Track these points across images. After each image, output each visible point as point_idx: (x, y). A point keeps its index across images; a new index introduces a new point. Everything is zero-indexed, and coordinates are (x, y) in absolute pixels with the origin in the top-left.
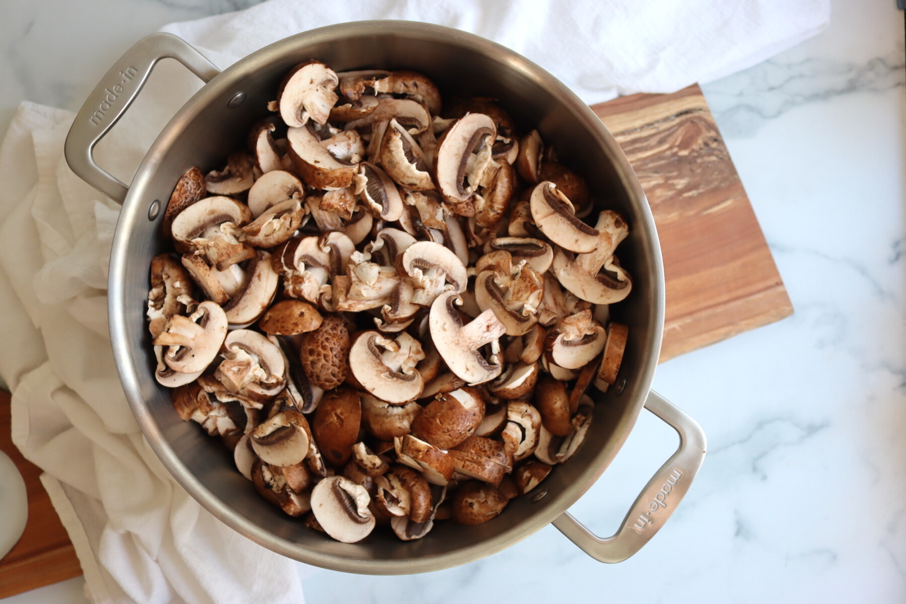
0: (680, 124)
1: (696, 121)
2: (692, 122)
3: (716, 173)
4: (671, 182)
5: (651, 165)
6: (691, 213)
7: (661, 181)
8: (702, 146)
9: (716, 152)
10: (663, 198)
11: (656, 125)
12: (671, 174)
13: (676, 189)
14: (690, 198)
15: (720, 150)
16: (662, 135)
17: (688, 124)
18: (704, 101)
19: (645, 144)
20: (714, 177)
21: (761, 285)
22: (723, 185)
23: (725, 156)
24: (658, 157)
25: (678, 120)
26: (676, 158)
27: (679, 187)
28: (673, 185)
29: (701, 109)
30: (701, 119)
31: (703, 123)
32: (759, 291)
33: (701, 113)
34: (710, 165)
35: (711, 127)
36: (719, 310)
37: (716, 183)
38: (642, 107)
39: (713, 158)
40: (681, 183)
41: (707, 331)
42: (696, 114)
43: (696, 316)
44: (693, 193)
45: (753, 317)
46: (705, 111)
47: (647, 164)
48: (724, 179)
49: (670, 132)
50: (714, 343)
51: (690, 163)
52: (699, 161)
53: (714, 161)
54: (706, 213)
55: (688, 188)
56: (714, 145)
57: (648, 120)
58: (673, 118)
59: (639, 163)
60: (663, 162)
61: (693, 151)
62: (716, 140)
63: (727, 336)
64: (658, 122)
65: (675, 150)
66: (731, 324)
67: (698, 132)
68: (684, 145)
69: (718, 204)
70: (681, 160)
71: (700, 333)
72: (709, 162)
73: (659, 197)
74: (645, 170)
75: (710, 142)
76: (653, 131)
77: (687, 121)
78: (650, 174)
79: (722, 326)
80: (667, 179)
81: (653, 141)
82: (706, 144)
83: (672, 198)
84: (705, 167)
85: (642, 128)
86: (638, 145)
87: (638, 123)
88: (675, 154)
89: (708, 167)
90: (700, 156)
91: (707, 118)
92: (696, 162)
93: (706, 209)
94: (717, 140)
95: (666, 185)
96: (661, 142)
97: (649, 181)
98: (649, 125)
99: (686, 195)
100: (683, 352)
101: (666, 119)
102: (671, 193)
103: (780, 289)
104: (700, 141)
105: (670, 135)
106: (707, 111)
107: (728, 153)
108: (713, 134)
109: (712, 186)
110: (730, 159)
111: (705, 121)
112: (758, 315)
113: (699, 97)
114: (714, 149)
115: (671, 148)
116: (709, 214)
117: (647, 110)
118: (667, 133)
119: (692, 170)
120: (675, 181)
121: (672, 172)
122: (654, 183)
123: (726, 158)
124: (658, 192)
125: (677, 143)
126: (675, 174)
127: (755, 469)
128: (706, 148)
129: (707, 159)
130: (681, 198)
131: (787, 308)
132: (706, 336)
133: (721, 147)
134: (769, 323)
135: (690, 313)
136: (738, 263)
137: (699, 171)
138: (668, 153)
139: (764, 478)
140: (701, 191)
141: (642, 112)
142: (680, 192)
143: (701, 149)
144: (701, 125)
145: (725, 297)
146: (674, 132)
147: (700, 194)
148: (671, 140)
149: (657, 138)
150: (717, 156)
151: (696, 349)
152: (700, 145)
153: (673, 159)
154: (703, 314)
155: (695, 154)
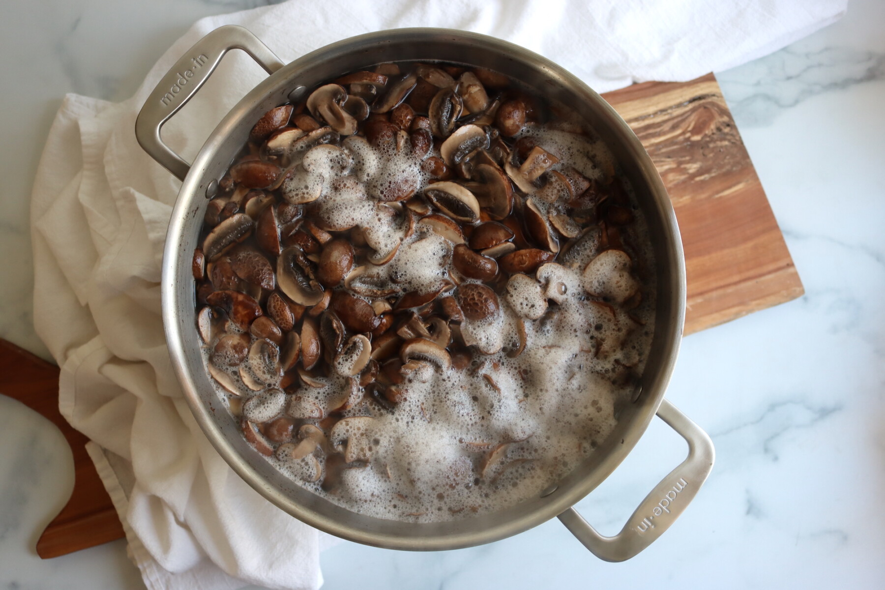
0: (693, 110)
1: (708, 106)
2: (705, 108)
3: (728, 157)
4: (683, 166)
5: (664, 150)
6: (703, 196)
7: (674, 166)
8: (715, 131)
9: (729, 137)
10: (675, 182)
11: (669, 111)
12: (684, 159)
13: (688, 173)
14: (702, 182)
15: (732, 135)
16: (675, 121)
17: (701, 110)
18: (718, 87)
19: (658, 130)
20: (726, 161)
21: (771, 267)
22: (734, 169)
23: (737, 140)
24: (671, 142)
25: (691, 106)
26: (689, 143)
27: (691, 171)
28: (685, 169)
29: (714, 95)
30: (713, 104)
31: (716, 109)
32: (770, 273)
33: (714, 99)
34: (722, 150)
35: (724, 112)
36: (730, 290)
37: (728, 167)
38: (656, 94)
39: (726, 143)
40: (693, 168)
41: (717, 311)
42: (709, 100)
43: (707, 296)
44: (706, 177)
45: (763, 297)
46: (718, 97)
47: (660, 149)
48: (738, 163)
49: (684, 118)
50: (725, 322)
51: (702, 148)
52: (711, 145)
53: (726, 146)
54: (717, 196)
55: (700, 172)
56: (727, 130)
57: (661, 106)
58: (686, 104)
59: (652, 148)
60: (675, 147)
61: (706, 135)
62: (728, 125)
63: (737, 315)
64: (671, 108)
65: (688, 135)
66: (742, 303)
67: (711, 118)
68: (697, 130)
69: (729, 187)
70: (694, 145)
71: (711, 313)
72: (722, 147)
73: (671, 181)
74: (657, 155)
75: (722, 127)
76: (666, 117)
77: (700, 106)
78: (663, 159)
79: (733, 306)
80: (680, 163)
81: (666, 127)
82: (719, 129)
83: (684, 182)
84: (718, 152)
85: (655, 114)
86: (651, 131)
87: (652, 110)
88: (688, 139)
89: (720, 151)
90: (712, 141)
91: (720, 103)
92: (708, 147)
93: (718, 192)
94: (730, 125)
95: (679, 170)
96: (674, 128)
97: (662, 166)
98: (662, 111)
99: (698, 179)
101: (679, 105)
102: (683, 177)
103: (791, 270)
104: (713, 126)
105: (683, 121)
106: (721, 96)
107: (740, 138)
108: (726, 119)
109: (724, 170)
110: (742, 143)
111: (718, 106)
112: (768, 295)
113: (713, 84)
114: (727, 134)
115: (683, 133)
116: (721, 198)
117: (661, 97)
118: (680, 119)
119: (704, 155)
120: (688, 166)
121: (684, 156)
122: (666, 167)
123: (738, 143)
124: (671, 176)
125: (690, 129)
126: (687, 158)
127: (766, 450)
128: (718, 133)
129: (719, 143)
130: (693, 182)
131: (798, 289)
132: (715, 315)
133: (734, 132)
134: (780, 303)
135: (701, 294)
136: (750, 244)
137: (711, 155)
138: (681, 138)
139: (776, 459)
140: (713, 175)
141: (656, 99)
142: (693, 176)
143: (713, 134)
144: (714, 110)
145: (736, 278)
146: (686, 118)
147: (712, 178)
148: (683, 126)
149: (670, 124)
150: (729, 141)
151: (706, 328)
152: (712, 130)
153: (685, 144)
154: (714, 294)
155: (708, 139)
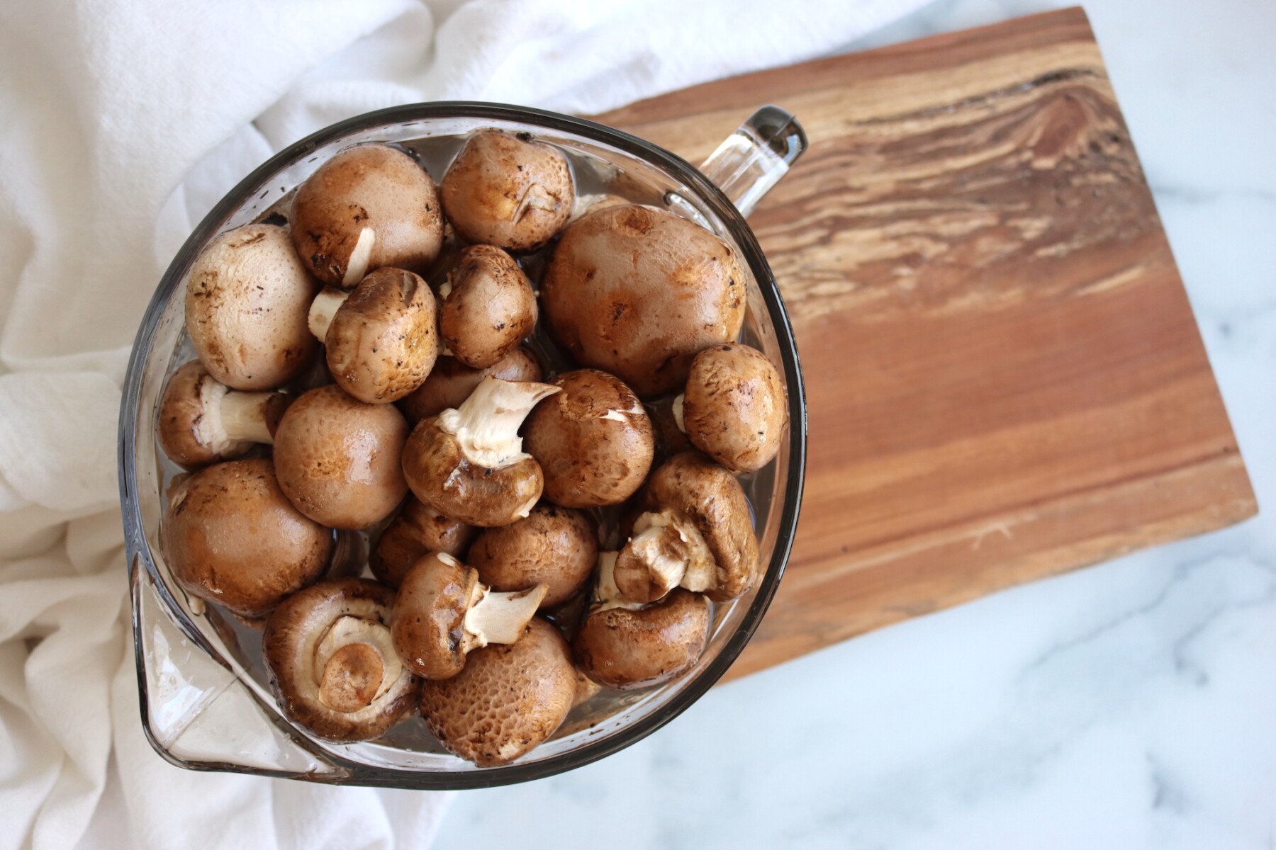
0: (1042, 102)
1: (1077, 96)
2: (1068, 99)
3: (1111, 210)
4: (1012, 223)
5: (973, 186)
6: (1051, 291)
7: (991, 221)
8: (1086, 150)
9: (1115, 166)
10: (992, 258)
11: (990, 101)
12: (1014, 208)
13: (1022, 240)
14: (1052, 260)
15: (1123, 161)
16: (1001, 123)
17: (1059, 103)
18: (1098, 55)
19: (963, 140)
20: (1106, 217)
21: (1190, 452)
22: (1124, 235)
23: (1131, 173)
24: (989, 169)
25: (1037, 93)
26: (1028, 174)
27: (1029, 235)
28: (1017, 230)
29: (1088, 72)
30: (1086, 91)
31: (1091, 102)
32: (1186, 464)
33: (1090, 81)
34: (1098, 193)
35: (1110, 110)
36: (1097, 498)
37: (1110, 231)
38: (964, 61)
39: (1108, 178)
40: (1034, 227)
41: (1067, 542)
42: (1078, 82)
43: (1047, 509)
44: (1059, 249)
45: (1168, 517)
46: (1097, 76)
47: (964, 183)
48: (1131, 223)
49: (1019, 117)
50: (1081, 567)
51: (1057, 185)
52: (1077, 181)
53: (1108, 185)
54: (1081, 293)
55: (1048, 238)
56: (1112, 149)
57: (973, 89)
58: (1027, 88)
59: (947, 181)
60: (998, 181)
61: (1066, 159)
62: (1115, 139)
63: (1110, 554)
64: (994, 94)
65: (1027, 155)
66: (1122, 528)
67: (1080, 121)
68: (1047, 146)
69: (1110, 274)
70: (1039, 179)
71: (1054, 545)
72: (1099, 186)
73: (984, 255)
74: (959, 196)
75: (1103, 144)
76: (982, 114)
77: (1056, 95)
78: (969, 205)
79: (1102, 533)
80: (1005, 216)
81: (981, 136)
82: (1095, 147)
83: (1012, 258)
84: (1089, 196)
85: (959, 105)
86: (948, 142)
87: (951, 96)
88: (1026, 165)
89: (1094, 195)
90: (1080, 171)
91: (1101, 91)
92: (1069, 184)
93: (1084, 284)
94: (1121, 138)
95: (1002, 230)
96: (998, 138)
97: (965, 220)
98: (975, 100)
99: (1043, 252)
100: (1014, 583)
101: (1012, 90)
102: (1010, 247)
103: (1232, 461)
104: (1082, 140)
105: (1018, 124)
106: (1103, 75)
107: (1140, 168)
108: (1111, 125)
109: (1100, 236)
110: (1143, 179)
111: (1097, 97)
112: (1181, 513)
113: (1087, 46)
114: (1110, 158)
115: (1017, 151)
116: (1089, 297)
117: (974, 69)
118: (1011, 119)
119: (1059, 201)
120: (1022, 223)
121: (1016, 202)
122: (975, 223)
123: (1135, 179)
124: (984, 244)
125: (1033, 142)
126: (1023, 206)
128: (1092, 155)
129: (1093, 178)
130: (1030, 259)
131: (1244, 504)
132: (1064, 552)
133: (1126, 155)
134: (1204, 531)
135: (1035, 503)
136: (1146, 401)
137: (1074, 203)
138: (1012, 162)
140: (1076, 245)
141: (961, 72)
142: (1032, 246)
143: (1082, 156)
144: (1088, 105)
145: (1112, 473)
146: (1026, 119)
147: (1074, 254)
148: (1019, 135)
149: (990, 129)
150: (1116, 173)
151: (1041, 577)
152: (1080, 148)
153: (1020, 175)
154: (1063, 505)
155: (1069, 167)
